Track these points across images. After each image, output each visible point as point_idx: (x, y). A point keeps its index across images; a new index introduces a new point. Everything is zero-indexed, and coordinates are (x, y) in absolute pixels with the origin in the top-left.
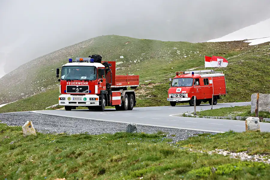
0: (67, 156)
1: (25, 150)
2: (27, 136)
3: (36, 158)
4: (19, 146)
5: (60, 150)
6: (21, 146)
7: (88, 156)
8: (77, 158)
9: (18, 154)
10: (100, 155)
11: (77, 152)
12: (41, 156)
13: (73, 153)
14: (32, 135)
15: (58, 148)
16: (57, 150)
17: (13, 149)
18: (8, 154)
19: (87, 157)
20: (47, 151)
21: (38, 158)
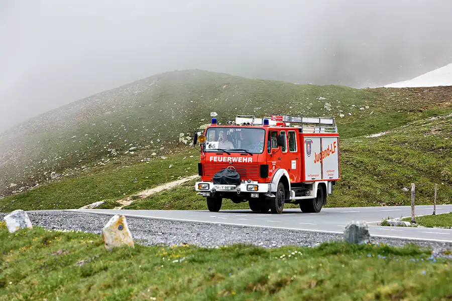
0: (248, 289)
1: (120, 278)
2: (114, 250)
3: (162, 292)
4: (101, 270)
5: (219, 275)
6: (106, 269)
7: (306, 286)
8: (273, 292)
9: (109, 287)
10: (337, 286)
11: (273, 278)
12: (173, 289)
13: (263, 281)
14: (126, 247)
15: (213, 271)
16: (213, 276)
17: (89, 275)
18: (82, 287)
19: (304, 289)
20: (186, 278)
21: (166, 293)
